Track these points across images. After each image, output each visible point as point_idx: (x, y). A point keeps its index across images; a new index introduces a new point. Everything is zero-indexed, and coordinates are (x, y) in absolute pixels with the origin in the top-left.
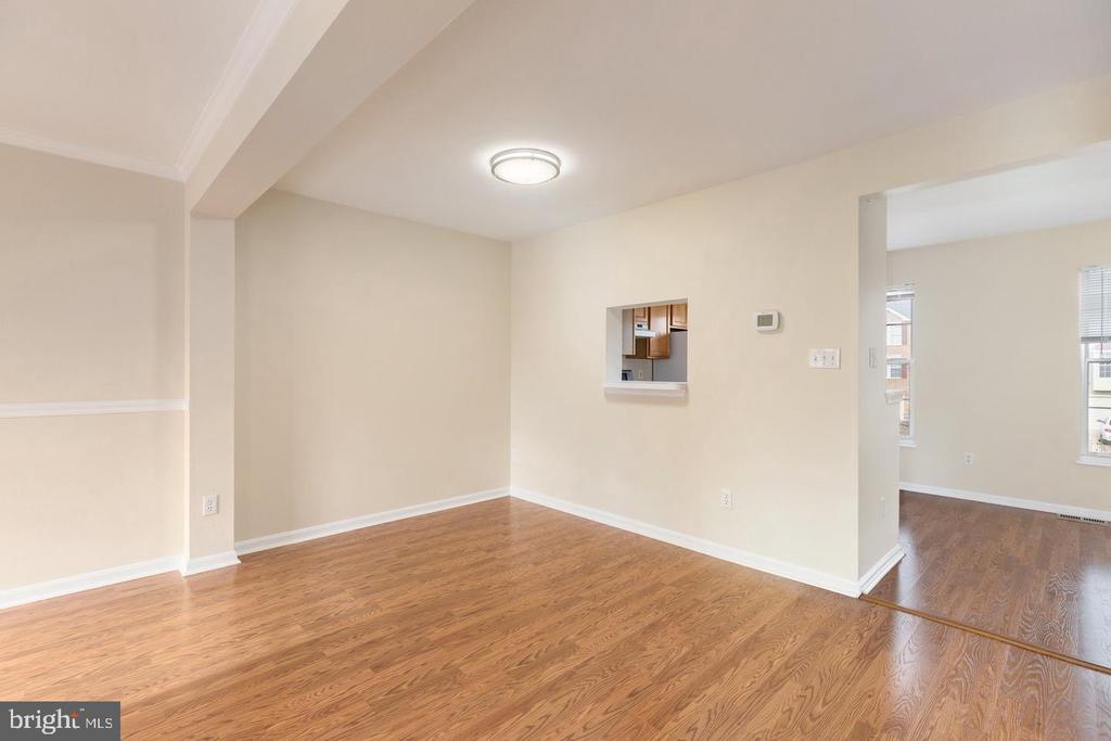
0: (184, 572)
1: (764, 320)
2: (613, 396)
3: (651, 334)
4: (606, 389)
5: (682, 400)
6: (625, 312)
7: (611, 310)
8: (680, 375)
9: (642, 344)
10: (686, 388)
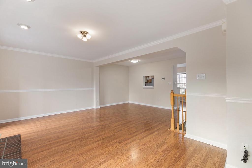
0: (95, 108)
1: (163, 79)
2: (144, 88)
3: (149, 79)
4: (143, 87)
5: (153, 88)
6: (145, 76)
7: (143, 76)
8: (153, 85)
9: (148, 80)
10: (154, 87)
